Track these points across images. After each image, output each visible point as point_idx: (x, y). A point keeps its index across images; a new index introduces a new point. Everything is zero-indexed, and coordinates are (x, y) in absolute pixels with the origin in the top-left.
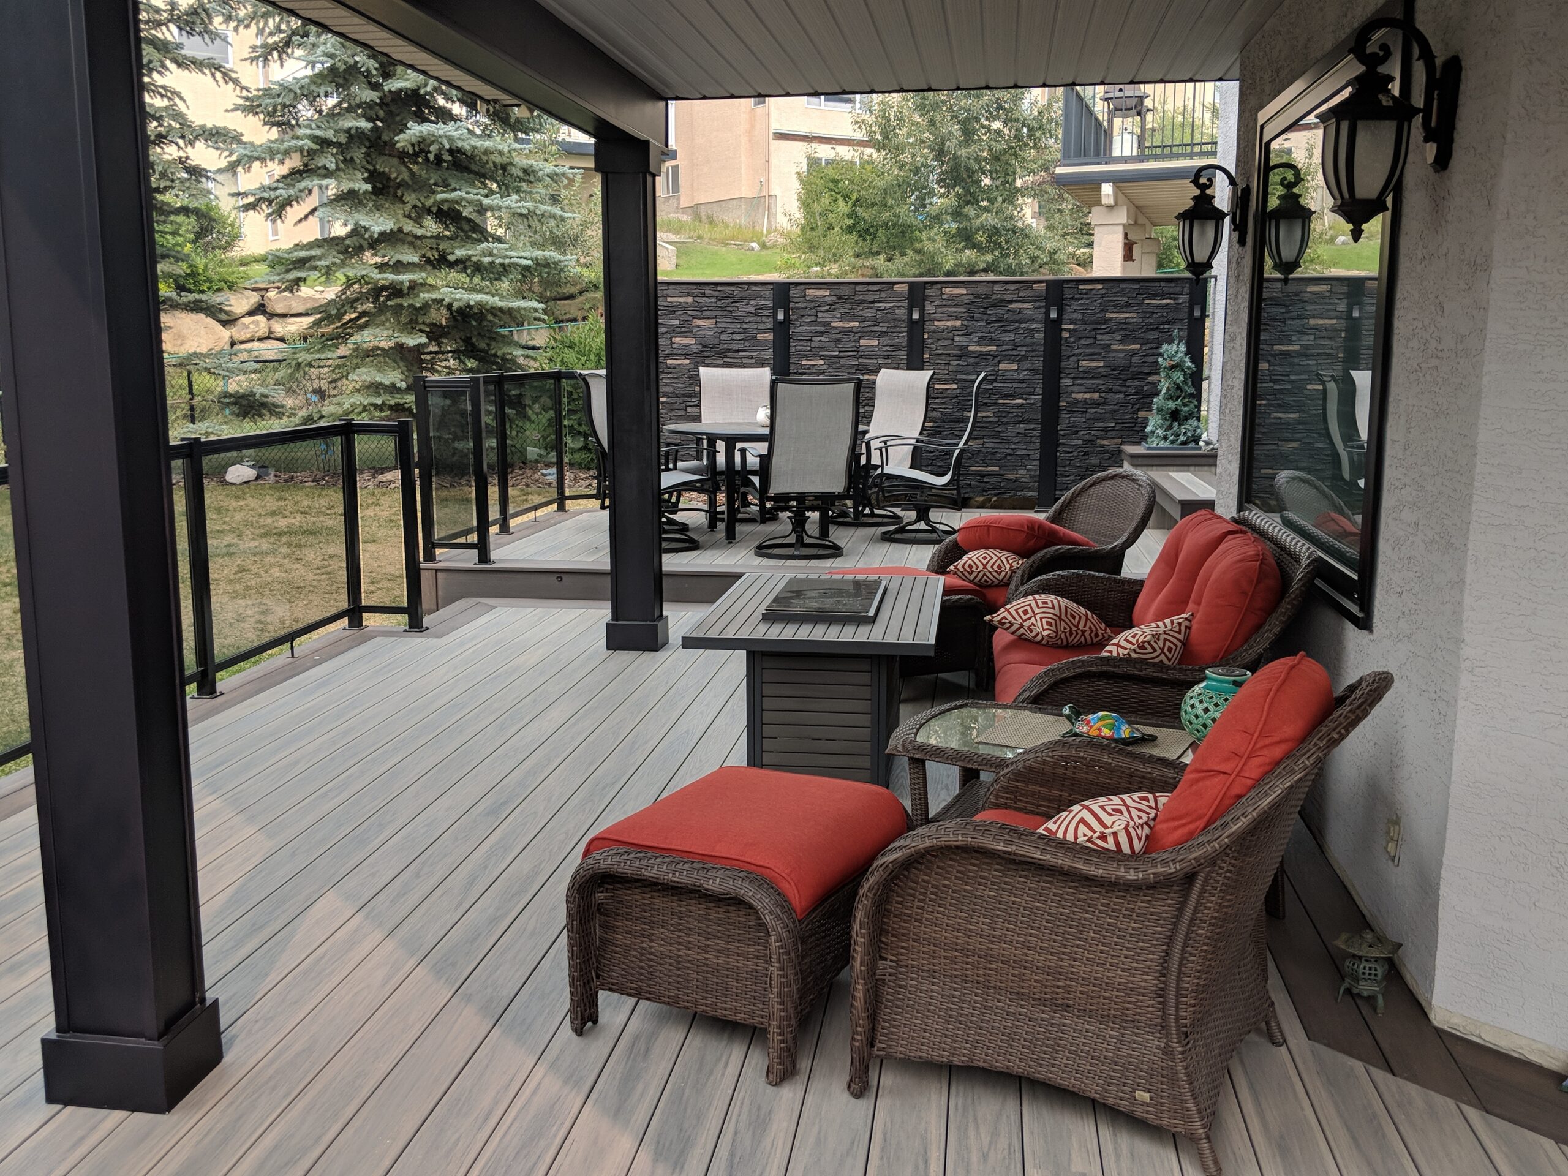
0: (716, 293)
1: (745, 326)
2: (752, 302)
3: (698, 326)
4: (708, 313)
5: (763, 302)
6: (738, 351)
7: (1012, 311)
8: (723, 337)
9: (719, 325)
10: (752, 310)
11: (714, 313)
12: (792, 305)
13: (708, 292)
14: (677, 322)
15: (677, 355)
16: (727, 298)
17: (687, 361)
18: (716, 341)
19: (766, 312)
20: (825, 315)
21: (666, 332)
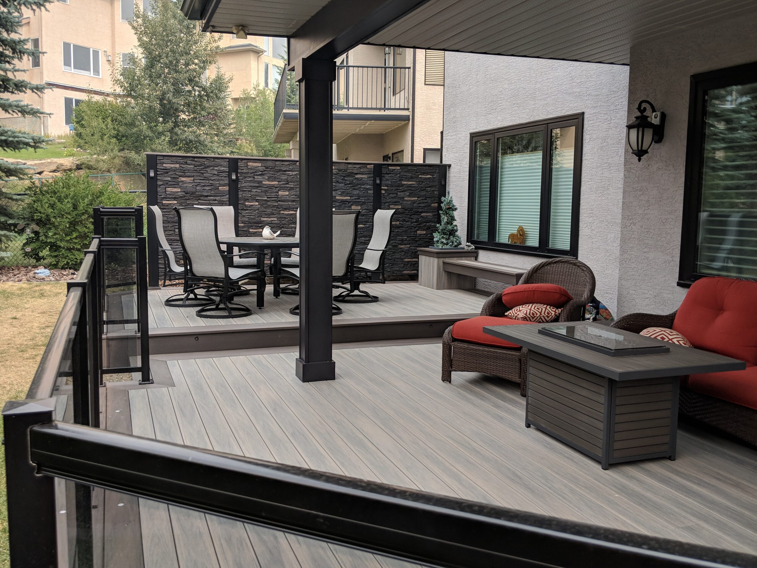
0: (194, 162)
1: (211, 182)
2: (216, 168)
3: (183, 181)
4: (189, 174)
5: (223, 169)
6: (207, 196)
7: (357, 179)
8: (198, 188)
9: (196, 181)
10: (216, 173)
11: (193, 174)
12: (239, 171)
13: (189, 162)
14: (169, 179)
15: (169, 198)
16: (200, 165)
17: (176, 202)
18: (194, 190)
19: (224, 174)
20: (259, 177)
21: (162, 185)
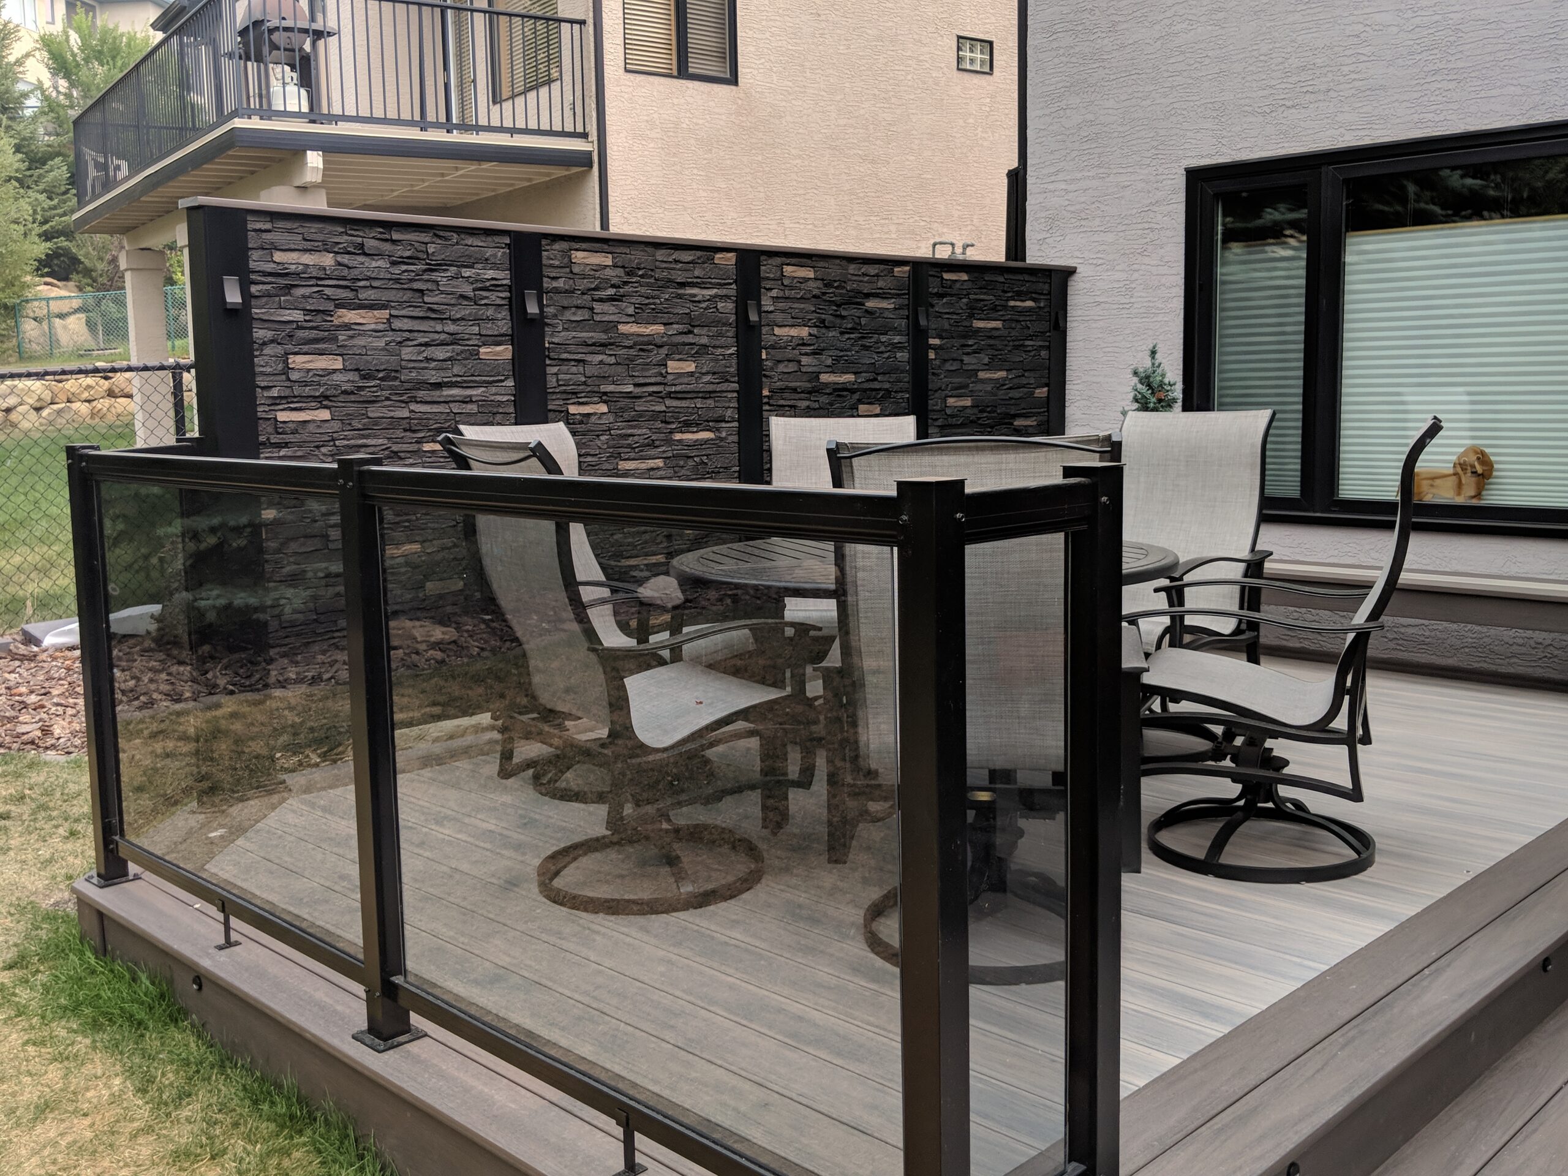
0: (387, 247)
1: (451, 328)
2: (467, 273)
3: (347, 327)
4: (371, 294)
5: (490, 274)
6: (438, 386)
7: (869, 312)
8: (407, 353)
9: (397, 324)
10: (467, 289)
11: (385, 296)
12: (547, 284)
13: (371, 244)
14: (297, 316)
15: (302, 398)
16: (411, 260)
17: (325, 415)
18: (393, 362)
19: (494, 297)
20: (606, 307)
21: (272, 341)
